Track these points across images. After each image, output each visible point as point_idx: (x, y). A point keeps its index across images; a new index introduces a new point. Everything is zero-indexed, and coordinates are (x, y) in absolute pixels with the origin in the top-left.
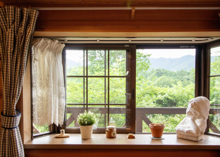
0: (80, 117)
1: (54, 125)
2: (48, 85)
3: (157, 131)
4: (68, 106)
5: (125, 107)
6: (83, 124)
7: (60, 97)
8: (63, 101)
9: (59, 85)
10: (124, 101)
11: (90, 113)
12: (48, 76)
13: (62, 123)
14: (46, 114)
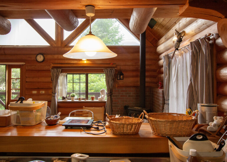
0: (71, 94)
1: (63, 97)
2: (62, 85)
3: (93, 98)
4: (68, 92)
5: (85, 92)
6: (72, 96)
7: (65, 89)
8: (66, 90)
9: (65, 85)
10: (85, 90)
11: (74, 93)
12: (62, 83)
13: (66, 97)
14: (62, 94)
